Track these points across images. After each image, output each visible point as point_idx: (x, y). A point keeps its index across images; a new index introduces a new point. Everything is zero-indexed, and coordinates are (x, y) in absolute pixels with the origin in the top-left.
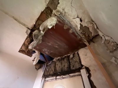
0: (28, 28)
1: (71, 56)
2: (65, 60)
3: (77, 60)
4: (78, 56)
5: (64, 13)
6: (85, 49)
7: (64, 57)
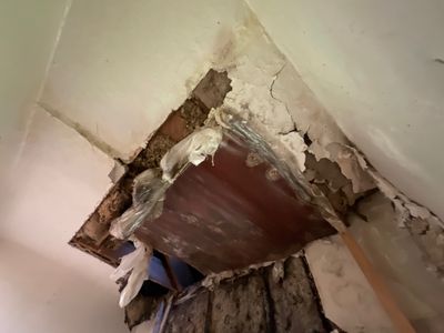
0: (119, 159)
2: (252, 287)
5: (246, 116)
6: (332, 243)
7: (246, 272)
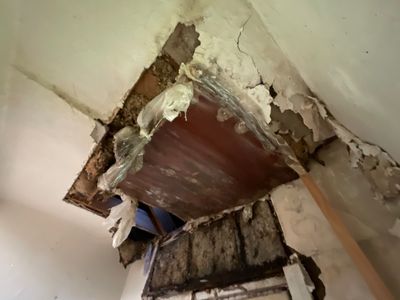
0: (99, 120)
1: (247, 213)
2: (226, 228)
3: (267, 229)
4: (269, 212)
5: (215, 71)
6: (294, 186)
7: (220, 216)
